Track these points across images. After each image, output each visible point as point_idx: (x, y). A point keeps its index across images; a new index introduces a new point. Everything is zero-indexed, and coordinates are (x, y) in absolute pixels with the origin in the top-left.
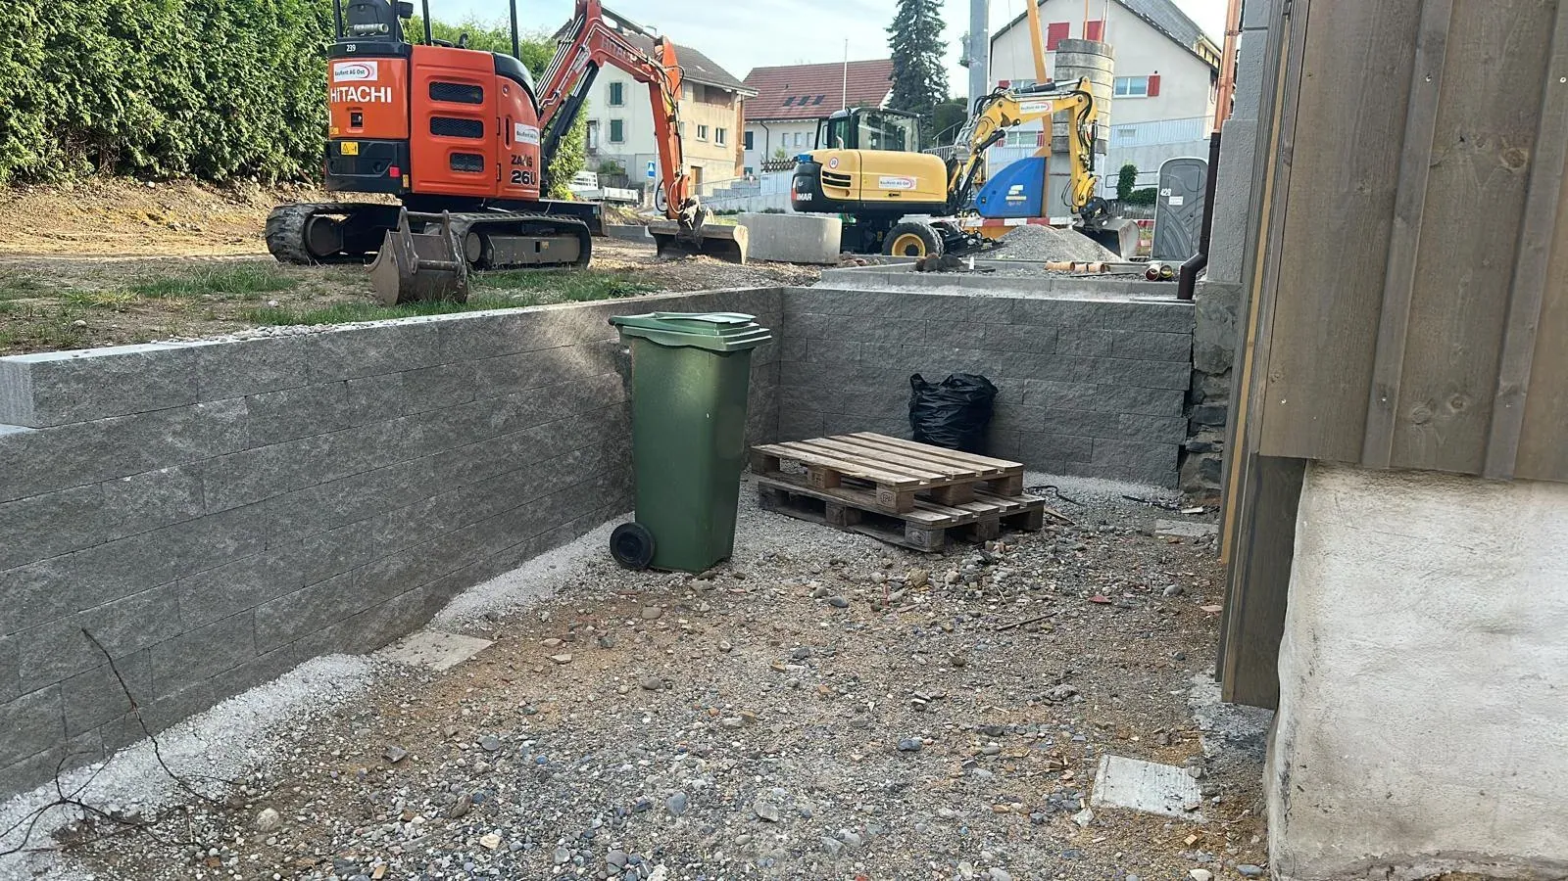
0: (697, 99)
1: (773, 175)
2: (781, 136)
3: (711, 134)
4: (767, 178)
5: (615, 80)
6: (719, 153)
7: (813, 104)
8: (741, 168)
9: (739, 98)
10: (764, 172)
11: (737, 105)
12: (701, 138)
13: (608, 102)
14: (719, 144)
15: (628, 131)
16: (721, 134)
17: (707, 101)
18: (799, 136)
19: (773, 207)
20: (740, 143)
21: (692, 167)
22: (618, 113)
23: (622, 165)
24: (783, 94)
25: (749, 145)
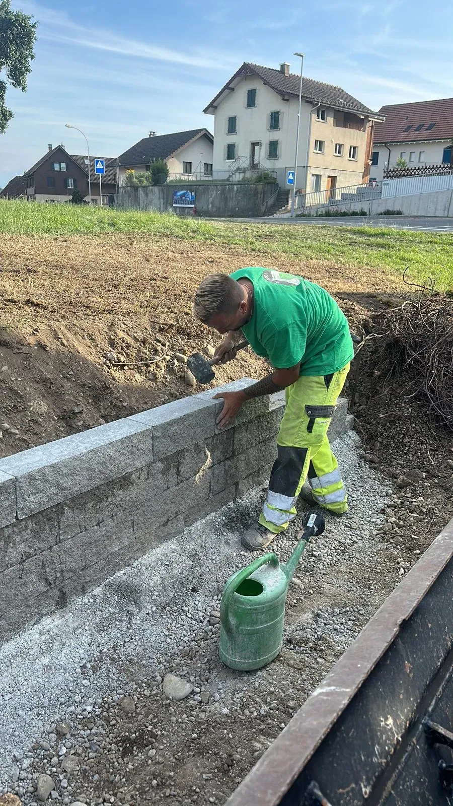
0: (337, 124)
1: (393, 182)
2: (400, 154)
3: (346, 151)
4: (388, 184)
5: (275, 108)
6: (351, 166)
7: (426, 130)
8: (368, 178)
9: (370, 124)
10: (386, 179)
11: (368, 130)
12: (337, 154)
13: (269, 128)
14: (351, 159)
15: (282, 149)
16: (354, 150)
17: (345, 126)
18: (413, 155)
19: (391, 209)
20: (368, 159)
21: (329, 177)
22: (275, 135)
23: (274, 176)
24: (403, 124)
25: (375, 162)
